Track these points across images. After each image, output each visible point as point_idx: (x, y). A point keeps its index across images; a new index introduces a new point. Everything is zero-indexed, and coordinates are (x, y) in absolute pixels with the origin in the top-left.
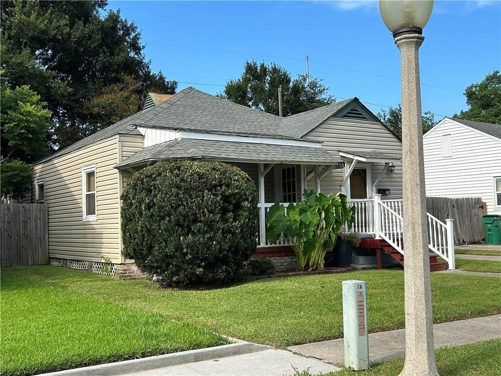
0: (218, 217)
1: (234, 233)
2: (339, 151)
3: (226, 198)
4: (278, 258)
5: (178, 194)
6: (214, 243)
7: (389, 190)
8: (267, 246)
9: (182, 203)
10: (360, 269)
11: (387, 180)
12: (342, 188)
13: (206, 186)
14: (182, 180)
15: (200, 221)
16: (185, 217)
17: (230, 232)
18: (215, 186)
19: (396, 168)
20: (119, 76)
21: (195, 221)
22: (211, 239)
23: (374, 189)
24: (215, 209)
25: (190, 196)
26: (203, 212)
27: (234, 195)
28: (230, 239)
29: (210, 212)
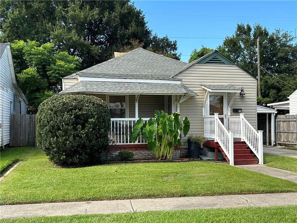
0: (70, 128)
1: (81, 137)
2: (202, 85)
3: (77, 117)
4: (146, 151)
5: (51, 114)
6: (68, 142)
7: (241, 109)
8: (139, 144)
9: (52, 119)
10: (205, 161)
11: (241, 103)
12: (203, 108)
13: (66, 109)
14: (54, 106)
15: (61, 130)
16: (53, 127)
17: (78, 136)
18: (71, 110)
19: (245, 95)
20: (130, 41)
21: (59, 129)
22: (66, 140)
23: (229, 109)
24: (69, 123)
25: (57, 115)
26: (63, 125)
27: (83, 115)
28: (78, 140)
29: (66, 125)
